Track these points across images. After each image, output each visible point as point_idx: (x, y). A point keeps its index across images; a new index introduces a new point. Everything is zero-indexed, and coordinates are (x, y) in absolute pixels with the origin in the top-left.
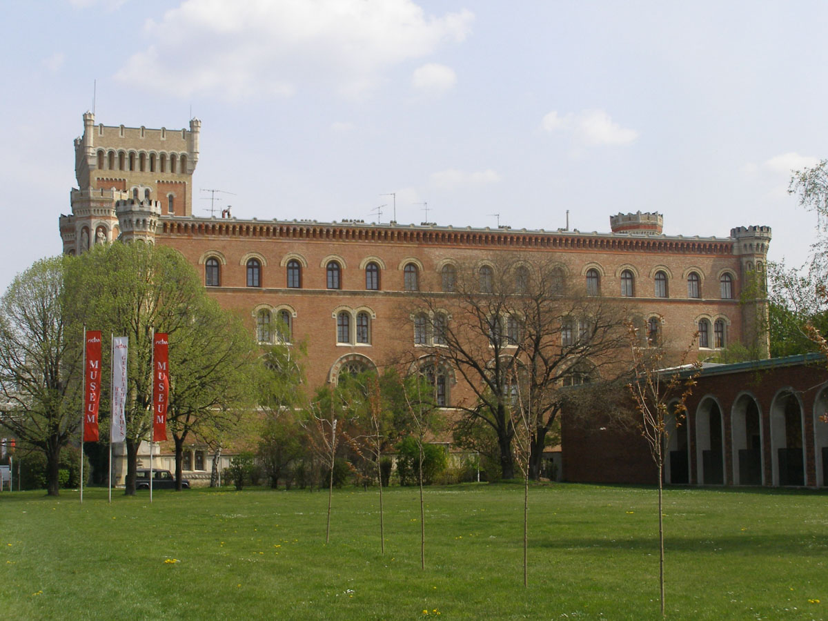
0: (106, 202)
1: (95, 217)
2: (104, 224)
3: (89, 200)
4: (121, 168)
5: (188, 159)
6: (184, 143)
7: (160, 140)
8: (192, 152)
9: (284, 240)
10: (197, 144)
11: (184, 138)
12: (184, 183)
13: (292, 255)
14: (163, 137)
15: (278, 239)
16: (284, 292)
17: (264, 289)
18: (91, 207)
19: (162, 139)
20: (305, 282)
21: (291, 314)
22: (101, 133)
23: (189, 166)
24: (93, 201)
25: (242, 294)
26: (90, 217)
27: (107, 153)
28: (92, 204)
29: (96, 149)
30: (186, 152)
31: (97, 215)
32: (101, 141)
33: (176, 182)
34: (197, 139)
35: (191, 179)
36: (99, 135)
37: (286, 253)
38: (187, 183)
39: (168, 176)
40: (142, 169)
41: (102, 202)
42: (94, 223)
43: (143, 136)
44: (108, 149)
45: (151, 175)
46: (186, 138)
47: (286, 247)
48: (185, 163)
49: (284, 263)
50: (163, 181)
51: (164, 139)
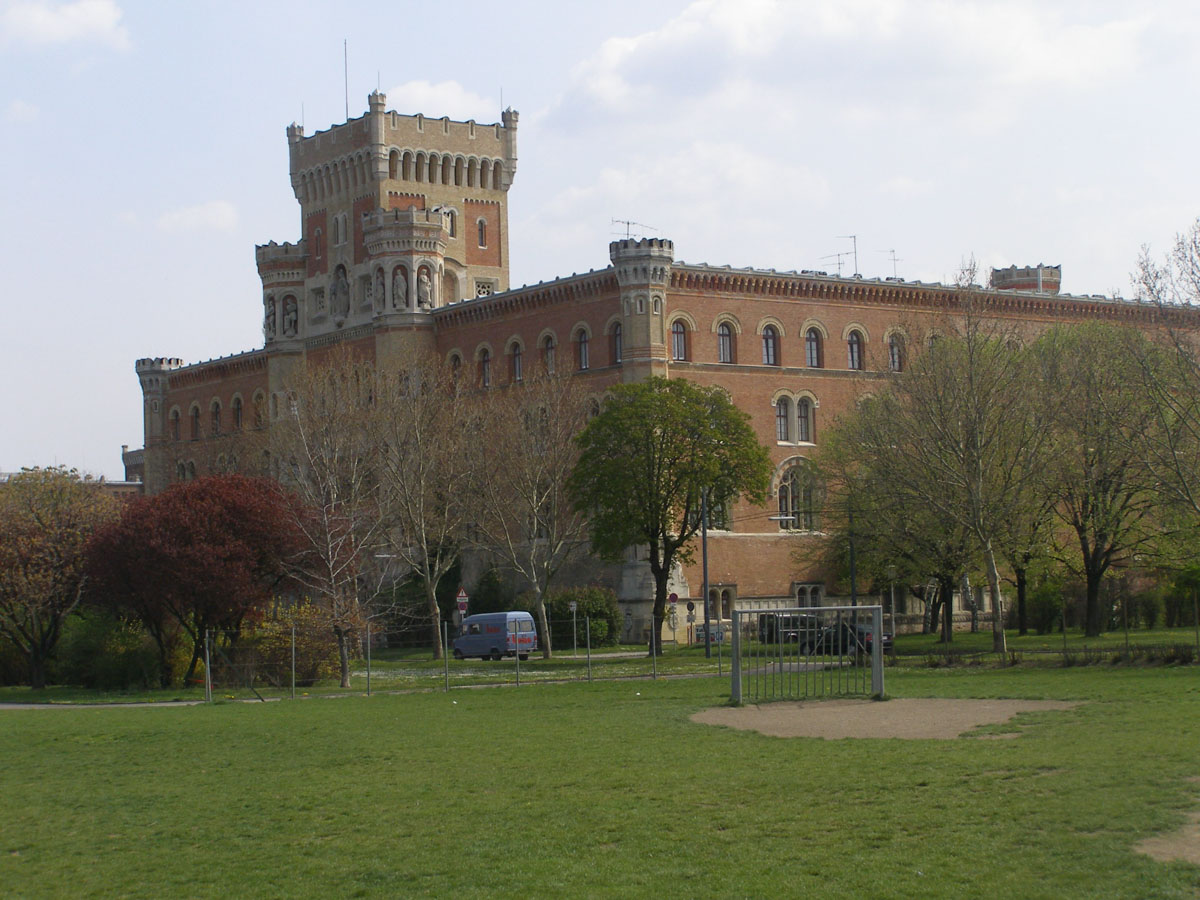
0: (433, 230)
1: (418, 252)
2: (427, 262)
3: (411, 227)
4: (418, 178)
5: (504, 169)
6: (498, 145)
7: (468, 140)
8: (510, 158)
9: (801, 301)
10: (515, 147)
11: (497, 137)
12: (498, 203)
13: (811, 322)
14: (472, 134)
15: (796, 300)
16: (806, 373)
17: (783, 368)
18: (412, 237)
19: (471, 137)
20: (827, 359)
21: (813, 402)
22: (394, 125)
23: (505, 180)
24: (417, 228)
25: (759, 375)
26: (410, 252)
27: (402, 154)
28: (415, 234)
29: (389, 148)
30: (500, 158)
31: (420, 249)
32: (394, 136)
33: (487, 202)
34: (515, 139)
35: (506, 198)
36: (392, 128)
37: (805, 319)
38: (501, 204)
39: (477, 193)
40: (444, 181)
41: (427, 230)
42: (417, 261)
43: (446, 131)
44: (403, 149)
45: (456, 191)
46: (500, 137)
47: (805, 310)
48: (497, 174)
49: (803, 334)
50: (472, 200)
51: (474, 137)
